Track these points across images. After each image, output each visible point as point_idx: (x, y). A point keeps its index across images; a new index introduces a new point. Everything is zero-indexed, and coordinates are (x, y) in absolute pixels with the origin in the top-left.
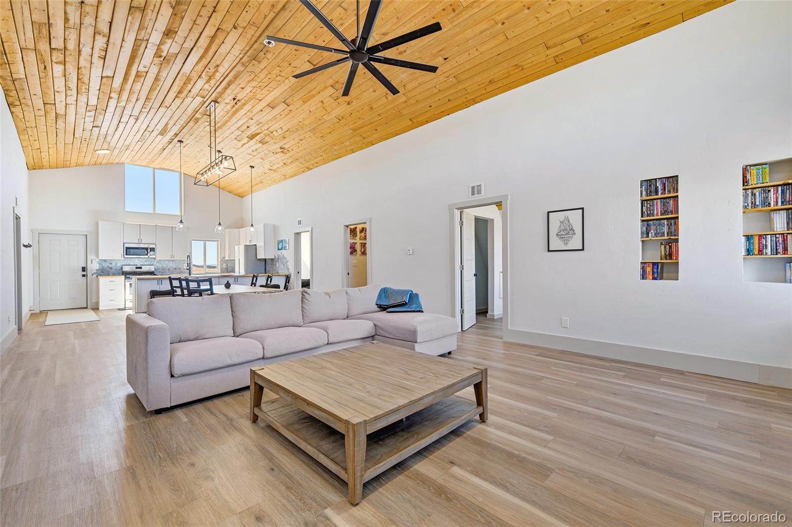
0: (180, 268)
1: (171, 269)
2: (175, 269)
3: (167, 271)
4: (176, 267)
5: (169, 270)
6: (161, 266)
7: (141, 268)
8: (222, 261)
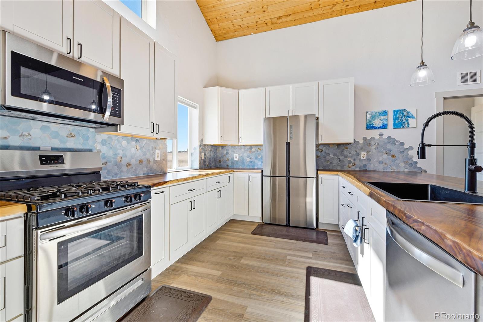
0: (149, 161)
1: (133, 162)
2: (141, 162)
3: (125, 169)
4: (142, 158)
5: (129, 164)
6: (111, 153)
7: (57, 159)
8: (200, 146)
